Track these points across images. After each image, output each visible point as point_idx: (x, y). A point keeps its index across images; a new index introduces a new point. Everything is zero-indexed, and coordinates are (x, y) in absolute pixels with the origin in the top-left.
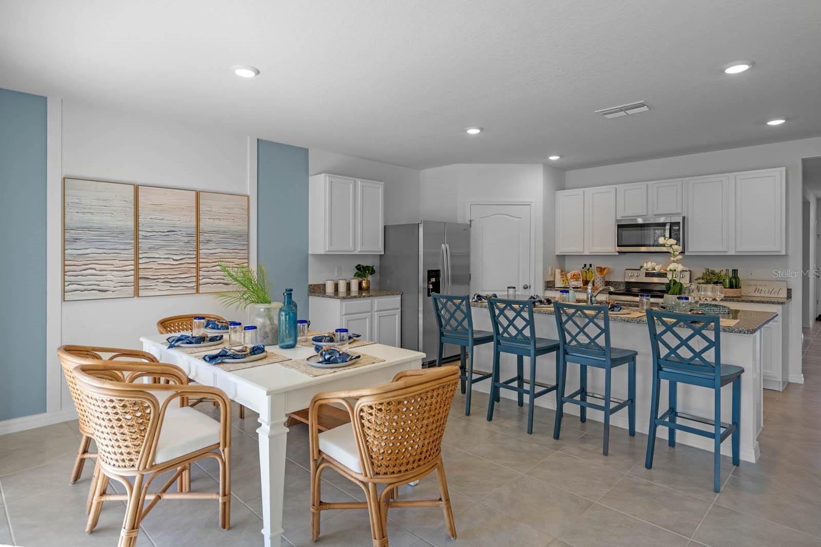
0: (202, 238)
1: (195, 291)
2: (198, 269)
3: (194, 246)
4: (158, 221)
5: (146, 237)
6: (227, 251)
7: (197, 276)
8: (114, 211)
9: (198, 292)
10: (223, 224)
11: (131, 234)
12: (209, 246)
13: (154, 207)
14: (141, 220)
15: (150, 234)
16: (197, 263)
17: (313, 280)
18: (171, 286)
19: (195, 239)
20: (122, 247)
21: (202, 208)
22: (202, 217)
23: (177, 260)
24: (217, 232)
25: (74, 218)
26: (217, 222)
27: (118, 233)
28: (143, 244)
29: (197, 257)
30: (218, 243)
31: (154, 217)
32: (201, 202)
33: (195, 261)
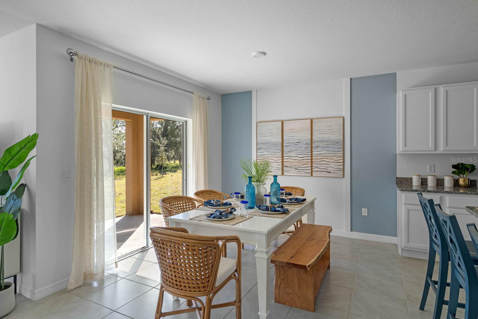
0: (314, 145)
1: (310, 175)
2: (312, 162)
3: (310, 150)
4: (292, 138)
5: (287, 146)
6: (329, 152)
7: (312, 167)
8: (274, 134)
9: (312, 175)
10: (326, 136)
11: (280, 145)
12: (318, 149)
13: (290, 130)
14: (284, 138)
15: (288, 144)
16: (312, 159)
17: (401, 173)
18: (298, 171)
19: (310, 146)
20: (277, 151)
21: (314, 128)
22: (314, 133)
23: (301, 158)
24: (323, 141)
25: (260, 139)
26: (323, 135)
27: (275, 144)
28: (285, 149)
29: (312, 156)
30: (323, 147)
31: (290, 136)
32: (314, 125)
33: (310, 158)
